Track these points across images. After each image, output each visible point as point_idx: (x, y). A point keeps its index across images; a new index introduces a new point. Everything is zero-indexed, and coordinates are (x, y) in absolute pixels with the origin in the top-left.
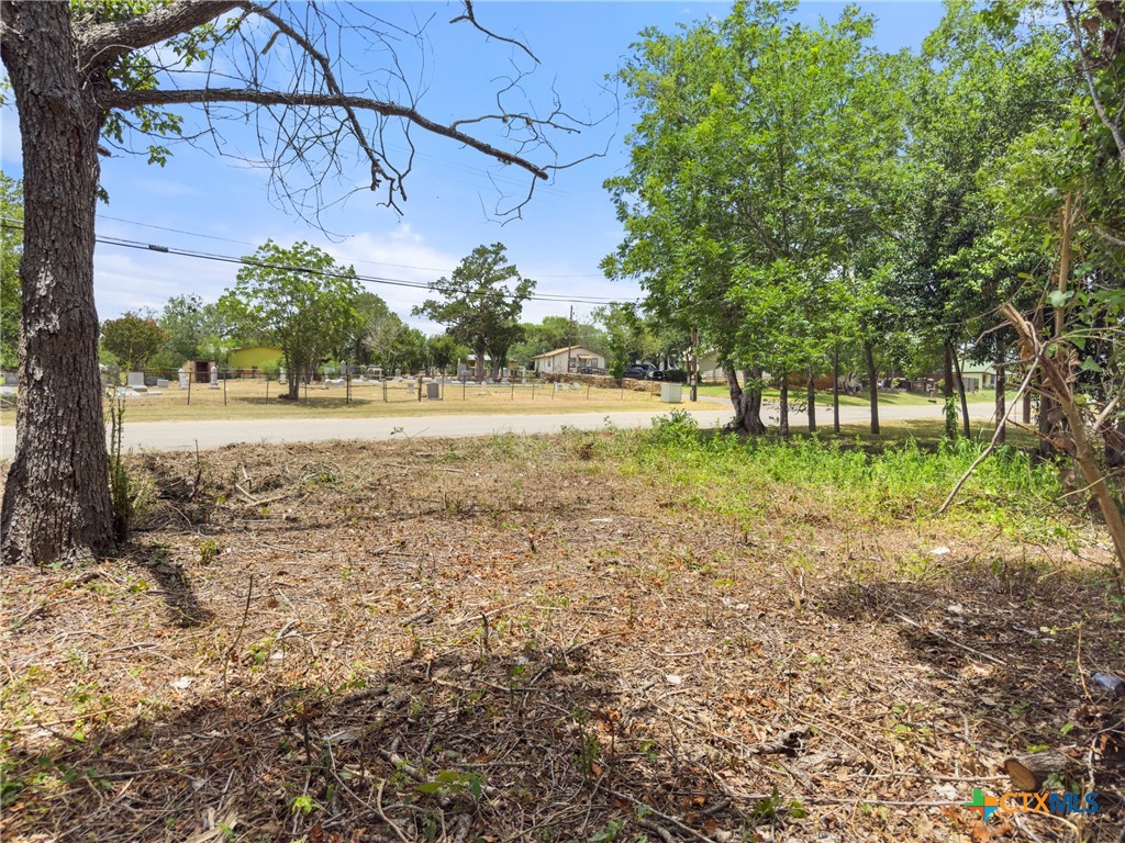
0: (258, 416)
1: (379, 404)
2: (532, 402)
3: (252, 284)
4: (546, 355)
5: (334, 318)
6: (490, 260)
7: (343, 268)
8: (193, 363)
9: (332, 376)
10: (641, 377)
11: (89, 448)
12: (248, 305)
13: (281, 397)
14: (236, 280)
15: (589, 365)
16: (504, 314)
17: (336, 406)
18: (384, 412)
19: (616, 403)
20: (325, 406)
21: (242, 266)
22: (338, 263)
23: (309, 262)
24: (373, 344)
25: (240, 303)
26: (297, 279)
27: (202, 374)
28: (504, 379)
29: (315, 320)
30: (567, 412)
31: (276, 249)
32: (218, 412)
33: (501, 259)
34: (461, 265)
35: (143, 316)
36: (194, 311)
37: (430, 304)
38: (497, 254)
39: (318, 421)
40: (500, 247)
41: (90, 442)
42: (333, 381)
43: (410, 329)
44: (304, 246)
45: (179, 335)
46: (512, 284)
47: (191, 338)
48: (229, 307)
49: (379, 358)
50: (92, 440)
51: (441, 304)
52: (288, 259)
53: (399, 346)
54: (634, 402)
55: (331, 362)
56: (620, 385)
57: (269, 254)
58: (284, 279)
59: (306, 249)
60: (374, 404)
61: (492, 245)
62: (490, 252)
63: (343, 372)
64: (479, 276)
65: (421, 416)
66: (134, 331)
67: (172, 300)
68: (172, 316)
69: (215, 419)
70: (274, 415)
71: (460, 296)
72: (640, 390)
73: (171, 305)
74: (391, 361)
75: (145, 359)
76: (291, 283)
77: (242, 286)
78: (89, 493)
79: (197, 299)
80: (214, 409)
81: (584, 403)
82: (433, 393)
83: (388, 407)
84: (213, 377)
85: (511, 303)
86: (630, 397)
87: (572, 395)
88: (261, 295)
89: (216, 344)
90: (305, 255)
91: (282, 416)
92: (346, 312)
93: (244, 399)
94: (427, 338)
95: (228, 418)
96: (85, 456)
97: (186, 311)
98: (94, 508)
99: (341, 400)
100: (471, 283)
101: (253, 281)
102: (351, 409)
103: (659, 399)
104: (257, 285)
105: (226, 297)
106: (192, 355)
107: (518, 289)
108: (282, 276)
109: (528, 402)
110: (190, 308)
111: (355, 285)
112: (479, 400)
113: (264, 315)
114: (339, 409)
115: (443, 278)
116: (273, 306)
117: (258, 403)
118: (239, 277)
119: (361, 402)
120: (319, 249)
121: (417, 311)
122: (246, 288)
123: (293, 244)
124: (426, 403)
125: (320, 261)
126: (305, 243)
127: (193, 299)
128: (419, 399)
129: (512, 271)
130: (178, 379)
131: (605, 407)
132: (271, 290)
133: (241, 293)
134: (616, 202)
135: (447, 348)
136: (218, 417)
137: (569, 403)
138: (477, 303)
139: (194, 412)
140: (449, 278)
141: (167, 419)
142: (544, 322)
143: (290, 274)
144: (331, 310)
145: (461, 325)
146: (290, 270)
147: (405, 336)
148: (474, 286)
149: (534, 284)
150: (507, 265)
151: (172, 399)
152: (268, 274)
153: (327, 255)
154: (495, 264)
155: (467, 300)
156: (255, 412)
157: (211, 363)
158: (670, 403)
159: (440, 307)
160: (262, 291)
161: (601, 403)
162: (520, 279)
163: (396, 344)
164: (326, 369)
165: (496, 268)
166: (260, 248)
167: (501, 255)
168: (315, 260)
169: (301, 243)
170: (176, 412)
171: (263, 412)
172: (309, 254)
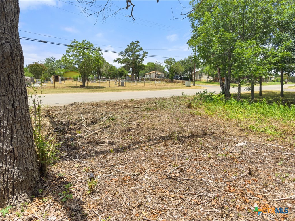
0: (75, 92)
1: (108, 88)
2: (150, 87)
3: (71, 53)
4: (150, 73)
5: (95, 63)
6: (135, 46)
7: (97, 48)
8: (54, 76)
9: (92, 80)
10: (177, 79)
11: (22, 133)
12: (70, 59)
13: (80, 86)
14: (66, 52)
15: (160, 76)
16: (139, 61)
17: (96, 88)
18: (110, 90)
19: (173, 87)
20: (93, 89)
21: (67, 47)
22: (95, 47)
23: (87, 46)
24: (103, 70)
25: (67, 59)
26: (84, 51)
27: (56, 79)
28: (139, 80)
29: (89, 63)
30: (161, 90)
31: (77, 42)
32: (63, 91)
33: (138, 46)
34: (127, 47)
35: (40, 63)
36: (53, 62)
37: (118, 59)
38: (137, 44)
39: (92, 93)
40: (138, 42)
41: (22, 129)
42: (93, 81)
43: (113, 66)
44: (85, 41)
45: (49, 69)
46: (141, 53)
47: (53, 69)
48: (65, 60)
49: (104, 74)
50: (23, 128)
51: (121, 59)
52: (81, 45)
53: (110, 71)
54: (178, 86)
55: (91, 75)
56: (172, 82)
57: (75, 44)
58: (80, 51)
59: (86, 42)
60: (106, 88)
61: (136, 42)
62: (135, 43)
63: (95, 79)
64: (132, 51)
65: (121, 91)
66: (37, 67)
67: (47, 59)
68: (47, 63)
69: (63, 93)
70: (79, 92)
71: (127, 56)
72: (178, 83)
73: (47, 60)
74: (108, 75)
75: (41, 75)
76: (82, 52)
77: (68, 54)
78: (24, 159)
79: (54, 58)
80: (62, 90)
81: (164, 87)
82: (123, 85)
83: (111, 89)
84: (60, 80)
85: (141, 58)
86: (176, 85)
87: (160, 85)
88: (73, 56)
89: (60, 71)
90: (86, 44)
91: (82, 92)
92: (98, 61)
93: (70, 87)
94: (117, 69)
95: (67, 92)
96: (20, 138)
97: (51, 62)
98: (27, 168)
99: (97, 87)
100: (130, 53)
101: (71, 52)
102: (101, 89)
103: (184, 85)
104: (72, 53)
105: (63, 57)
106: (53, 74)
107: (143, 54)
108: (79, 50)
109: (149, 87)
110: (52, 61)
111: (100, 53)
112: (135, 86)
113: (74, 62)
114: (97, 90)
115: (122, 51)
116: (77, 59)
117: (74, 88)
118: (67, 51)
119: (103, 87)
120: (89, 42)
121: (115, 61)
122: (69, 54)
123: (82, 41)
124: (121, 88)
125: (90, 46)
126: (86, 40)
127: (53, 58)
128: (119, 86)
129: (141, 49)
130: (50, 81)
131: (170, 88)
132: (76, 55)
133: (68, 56)
134: (191, 22)
135: (123, 71)
136: (63, 92)
137: (160, 87)
138: (132, 59)
139: (56, 91)
140: (124, 51)
141: (49, 93)
142: (147, 64)
143: (82, 50)
144: (94, 60)
145: (127, 65)
146: (82, 48)
147: (112, 68)
148: (131, 53)
149: (147, 53)
150: (140, 47)
151: (50, 87)
152: (75, 50)
153: (92, 44)
154: (137, 47)
155: (129, 58)
156: (74, 90)
157: (59, 76)
158: (188, 86)
159: (121, 60)
160: (74, 55)
161: (169, 87)
162: (143, 51)
163: (109, 70)
164: (90, 77)
165: (137, 48)
166: (72, 42)
167: (138, 45)
168: (88, 45)
169: (84, 40)
170: (51, 91)
171: (76, 90)
172: (87, 44)
